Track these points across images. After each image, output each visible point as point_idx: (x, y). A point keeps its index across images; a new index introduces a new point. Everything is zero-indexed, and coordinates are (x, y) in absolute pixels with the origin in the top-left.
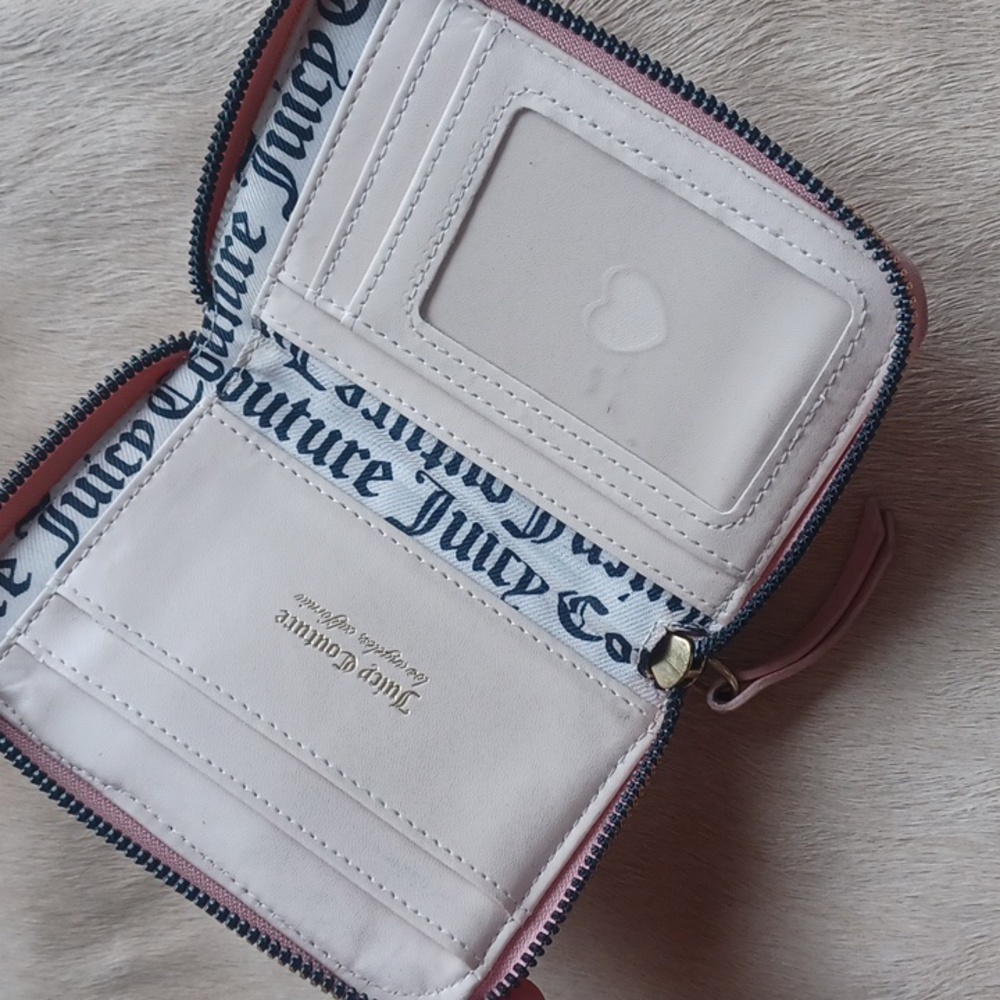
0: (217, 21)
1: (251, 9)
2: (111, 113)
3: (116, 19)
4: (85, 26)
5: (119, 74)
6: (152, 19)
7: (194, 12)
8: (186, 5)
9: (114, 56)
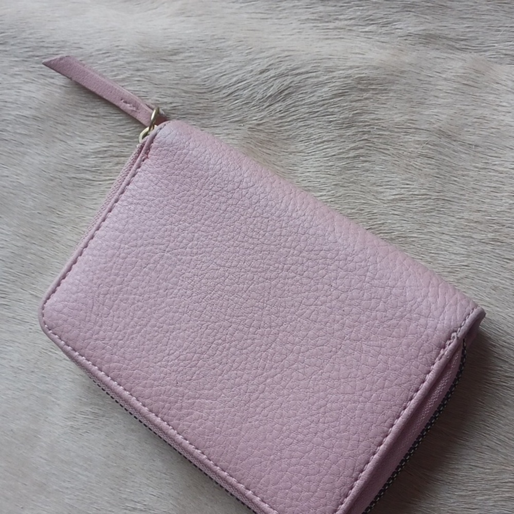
0: (90, 56)
1: (109, 56)
2: (21, 83)
3: (41, 38)
4: (23, 37)
5: (33, 66)
6: (59, 45)
7: (80, 48)
8: (78, 43)
9: (34, 56)
